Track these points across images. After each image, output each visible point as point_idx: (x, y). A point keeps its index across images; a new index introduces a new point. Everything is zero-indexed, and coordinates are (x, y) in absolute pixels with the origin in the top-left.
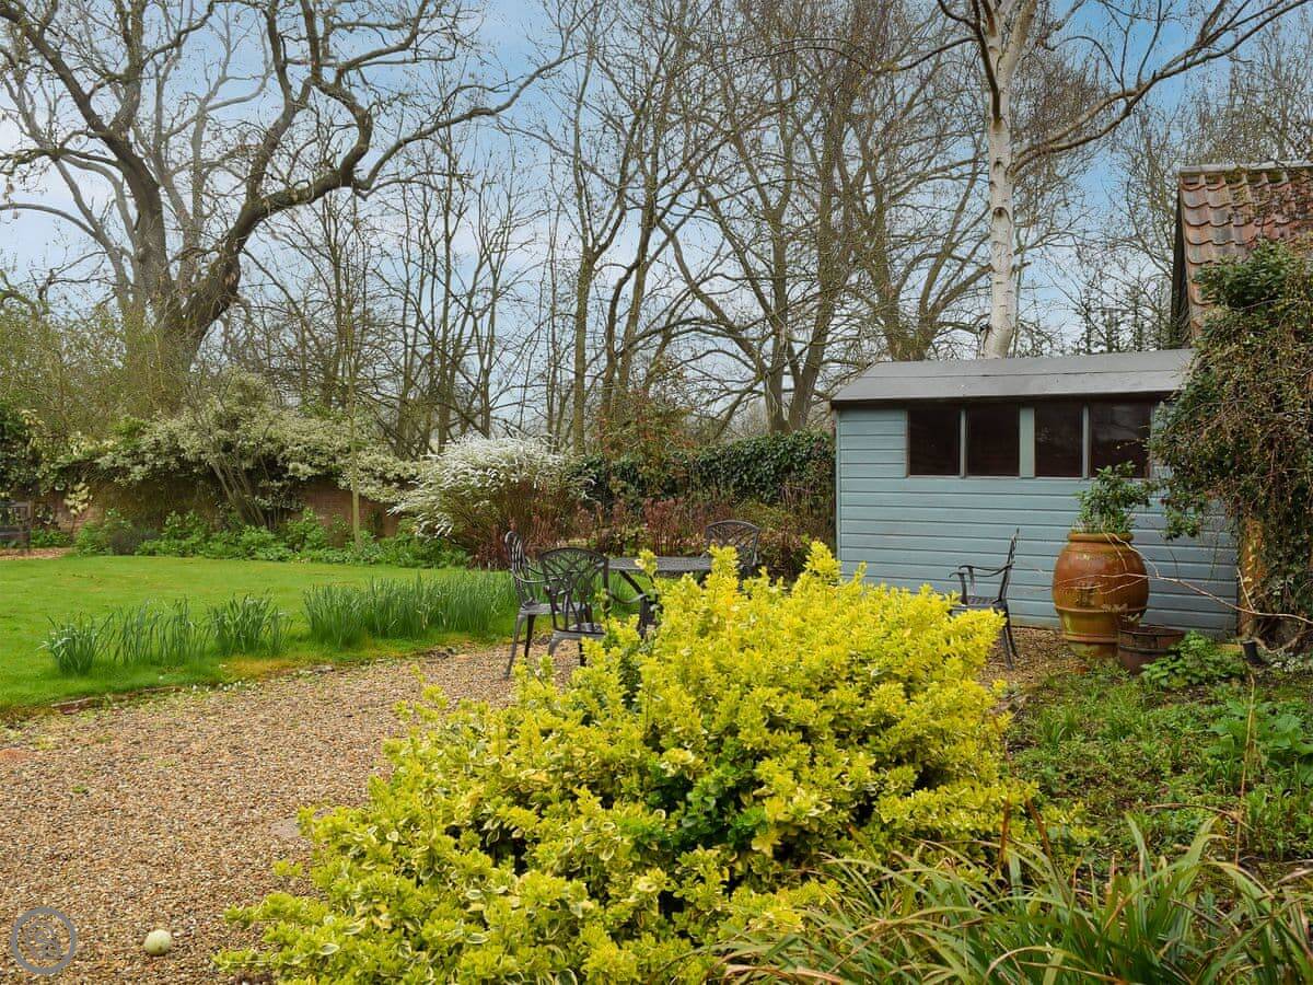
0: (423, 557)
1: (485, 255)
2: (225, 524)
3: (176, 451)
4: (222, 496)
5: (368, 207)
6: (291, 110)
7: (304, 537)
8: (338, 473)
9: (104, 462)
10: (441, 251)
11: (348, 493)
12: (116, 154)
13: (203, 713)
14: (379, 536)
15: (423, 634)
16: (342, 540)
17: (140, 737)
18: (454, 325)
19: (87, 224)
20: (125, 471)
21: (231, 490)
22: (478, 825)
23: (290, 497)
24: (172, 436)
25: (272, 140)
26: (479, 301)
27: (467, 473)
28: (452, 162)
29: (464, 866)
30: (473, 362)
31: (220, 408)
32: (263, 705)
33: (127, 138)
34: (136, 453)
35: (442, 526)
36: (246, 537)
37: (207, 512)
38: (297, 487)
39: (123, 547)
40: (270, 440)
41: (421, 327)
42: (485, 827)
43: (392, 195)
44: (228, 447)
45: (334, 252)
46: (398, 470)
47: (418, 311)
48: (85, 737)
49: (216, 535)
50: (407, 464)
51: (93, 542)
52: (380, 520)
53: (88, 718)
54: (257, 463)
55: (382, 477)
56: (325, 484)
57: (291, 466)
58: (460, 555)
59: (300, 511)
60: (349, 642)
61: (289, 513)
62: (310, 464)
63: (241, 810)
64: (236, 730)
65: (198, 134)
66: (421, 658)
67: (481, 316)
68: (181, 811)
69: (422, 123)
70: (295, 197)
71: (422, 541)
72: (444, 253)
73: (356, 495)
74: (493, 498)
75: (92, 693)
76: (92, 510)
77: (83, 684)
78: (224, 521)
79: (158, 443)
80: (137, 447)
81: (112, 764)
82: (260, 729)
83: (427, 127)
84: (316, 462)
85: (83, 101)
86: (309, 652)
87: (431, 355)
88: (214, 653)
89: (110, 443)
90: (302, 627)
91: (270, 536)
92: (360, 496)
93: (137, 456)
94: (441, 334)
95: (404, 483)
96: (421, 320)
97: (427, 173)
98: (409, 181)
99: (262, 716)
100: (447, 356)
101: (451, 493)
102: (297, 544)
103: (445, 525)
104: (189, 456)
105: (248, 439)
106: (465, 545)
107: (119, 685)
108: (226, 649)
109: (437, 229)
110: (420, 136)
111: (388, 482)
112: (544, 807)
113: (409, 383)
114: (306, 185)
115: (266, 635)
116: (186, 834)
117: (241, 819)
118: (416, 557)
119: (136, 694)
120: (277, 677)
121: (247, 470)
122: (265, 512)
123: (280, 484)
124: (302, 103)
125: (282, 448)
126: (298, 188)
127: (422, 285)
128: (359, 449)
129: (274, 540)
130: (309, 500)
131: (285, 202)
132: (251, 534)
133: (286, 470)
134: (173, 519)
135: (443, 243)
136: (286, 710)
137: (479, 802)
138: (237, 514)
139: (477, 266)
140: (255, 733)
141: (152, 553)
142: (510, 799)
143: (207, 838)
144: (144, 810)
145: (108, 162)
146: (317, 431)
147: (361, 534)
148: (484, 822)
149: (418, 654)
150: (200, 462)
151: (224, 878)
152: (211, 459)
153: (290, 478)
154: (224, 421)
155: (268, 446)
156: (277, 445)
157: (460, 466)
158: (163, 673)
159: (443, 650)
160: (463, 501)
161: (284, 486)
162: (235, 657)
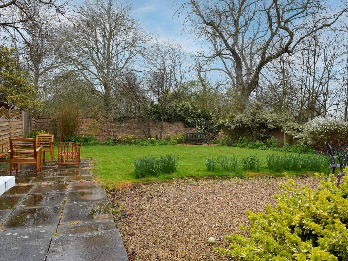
0: (303, 151)
1: (326, 67)
2: (252, 140)
3: (241, 122)
4: (252, 134)
5: (292, 58)
6: (273, 35)
7: (271, 144)
8: (281, 127)
9: (226, 124)
10: (312, 67)
11: (283, 133)
12: (232, 53)
13: (237, 184)
14: (291, 145)
15: (299, 170)
16: (281, 145)
17: (222, 188)
18: (316, 89)
19: (227, 71)
20: (230, 127)
21: (254, 132)
22: (301, 226)
23: (268, 134)
24: (241, 118)
25: (268, 44)
26: (324, 81)
27: (317, 127)
28: (317, 42)
29: (290, 239)
30: (321, 98)
31: (251, 111)
32: (253, 184)
33: (234, 49)
34: (233, 122)
35: (309, 142)
36: (257, 144)
37: (248, 137)
38: (270, 131)
39: (229, 145)
40: (263, 119)
41: (306, 89)
42: (304, 228)
43: (299, 54)
44: (253, 121)
45: (283, 71)
46: (297, 127)
47: (306, 85)
48: (210, 186)
49: (250, 143)
50: (300, 125)
51: (223, 143)
52: (292, 140)
53: (212, 181)
54: (260, 125)
55: (293, 128)
56: (277, 131)
57: (268, 125)
58: (315, 151)
59: (271, 137)
60: (278, 170)
61: (268, 138)
62: (273, 125)
63: (241, 210)
64: (245, 189)
65: (251, 47)
66: (298, 177)
67: (324, 85)
68: (227, 207)
69: (308, 32)
70: (272, 57)
71: (303, 147)
72: (313, 68)
73: (285, 133)
74: (324, 134)
75: (213, 176)
76: (223, 136)
77: (211, 173)
78: (252, 139)
79: (237, 120)
80: (233, 121)
81: (214, 193)
82: (251, 190)
83: (309, 32)
84: (275, 124)
85: (225, 42)
86: (267, 172)
87: (309, 97)
88: (242, 169)
89: (227, 120)
90: (266, 165)
91: (263, 143)
92: (286, 133)
93: (233, 123)
94: (312, 91)
95: (299, 131)
96: (306, 87)
97: (310, 47)
98: (304, 49)
99: (252, 187)
100: (313, 97)
101: (312, 133)
102: (269, 146)
103: (310, 142)
104: (244, 123)
105: (258, 119)
106: (316, 148)
107: (220, 174)
108: (245, 169)
109: (312, 61)
110: (307, 35)
111: (294, 130)
112: (326, 225)
113: (303, 104)
114: (276, 54)
115: (256, 166)
116: (226, 213)
117: (240, 212)
118: (301, 151)
119: (223, 177)
120: (258, 177)
121: (258, 127)
122: (262, 137)
123: (266, 130)
124: (276, 33)
125: (266, 121)
126: (274, 54)
127: (307, 77)
128: (286, 121)
129: (264, 145)
130: (273, 135)
131: (270, 59)
132: (258, 143)
133: (267, 127)
134: (240, 138)
135: (313, 65)
136: (258, 186)
137: (302, 219)
138: (255, 138)
139: (323, 71)
140: (249, 191)
141: (235, 146)
142: (312, 219)
143: (231, 216)
144: (218, 205)
145: (230, 55)
146: (276, 116)
147: (286, 144)
148: (304, 226)
149: (298, 176)
150: (247, 125)
151: (233, 227)
152: (249, 124)
153: (268, 129)
154: (252, 114)
155: (263, 120)
156: (265, 120)
157: (315, 125)
158: (230, 173)
159: (306, 175)
160: (315, 135)
161: (267, 131)
162: (248, 171)
